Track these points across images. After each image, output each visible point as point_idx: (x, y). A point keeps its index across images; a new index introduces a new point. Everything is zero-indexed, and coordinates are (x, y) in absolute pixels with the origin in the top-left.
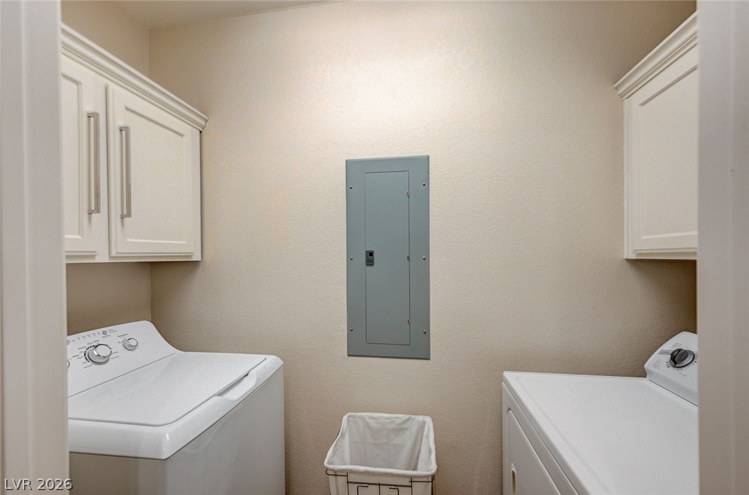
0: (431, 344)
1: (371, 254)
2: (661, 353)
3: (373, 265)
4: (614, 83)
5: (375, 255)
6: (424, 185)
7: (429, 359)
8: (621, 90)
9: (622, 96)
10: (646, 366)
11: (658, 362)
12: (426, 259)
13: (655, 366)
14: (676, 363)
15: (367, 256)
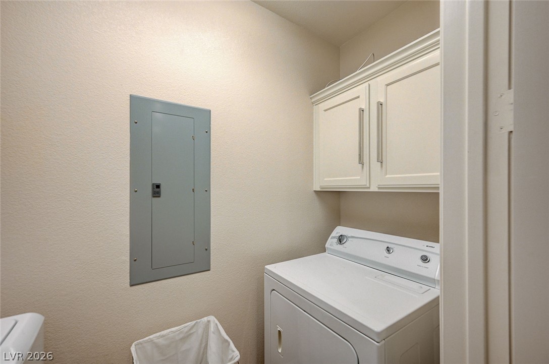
0: (211, 258)
1: (158, 186)
2: (332, 238)
3: (159, 197)
4: (310, 95)
5: (162, 187)
6: (207, 132)
7: (209, 270)
8: (313, 100)
9: (313, 103)
10: (326, 246)
11: (331, 243)
12: (208, 191)
13: (330, 245)
14: (341, 242)
15: (153, 188)
